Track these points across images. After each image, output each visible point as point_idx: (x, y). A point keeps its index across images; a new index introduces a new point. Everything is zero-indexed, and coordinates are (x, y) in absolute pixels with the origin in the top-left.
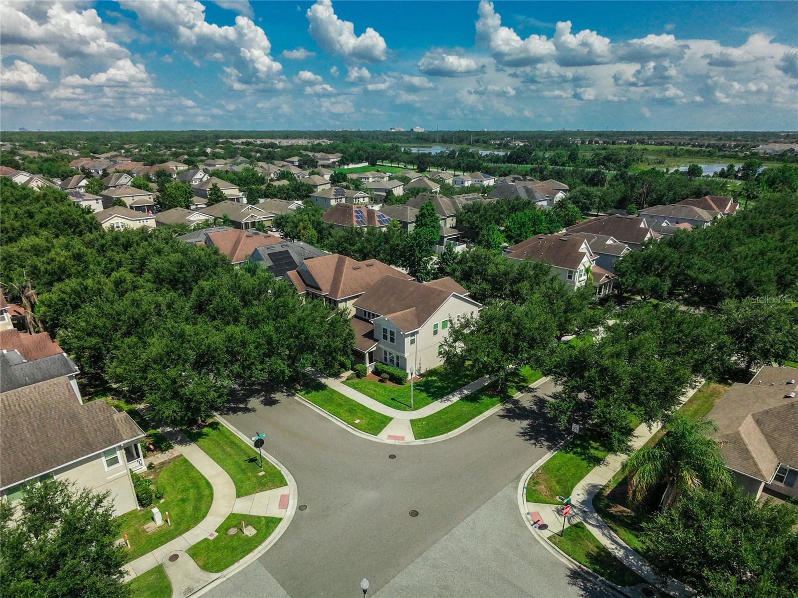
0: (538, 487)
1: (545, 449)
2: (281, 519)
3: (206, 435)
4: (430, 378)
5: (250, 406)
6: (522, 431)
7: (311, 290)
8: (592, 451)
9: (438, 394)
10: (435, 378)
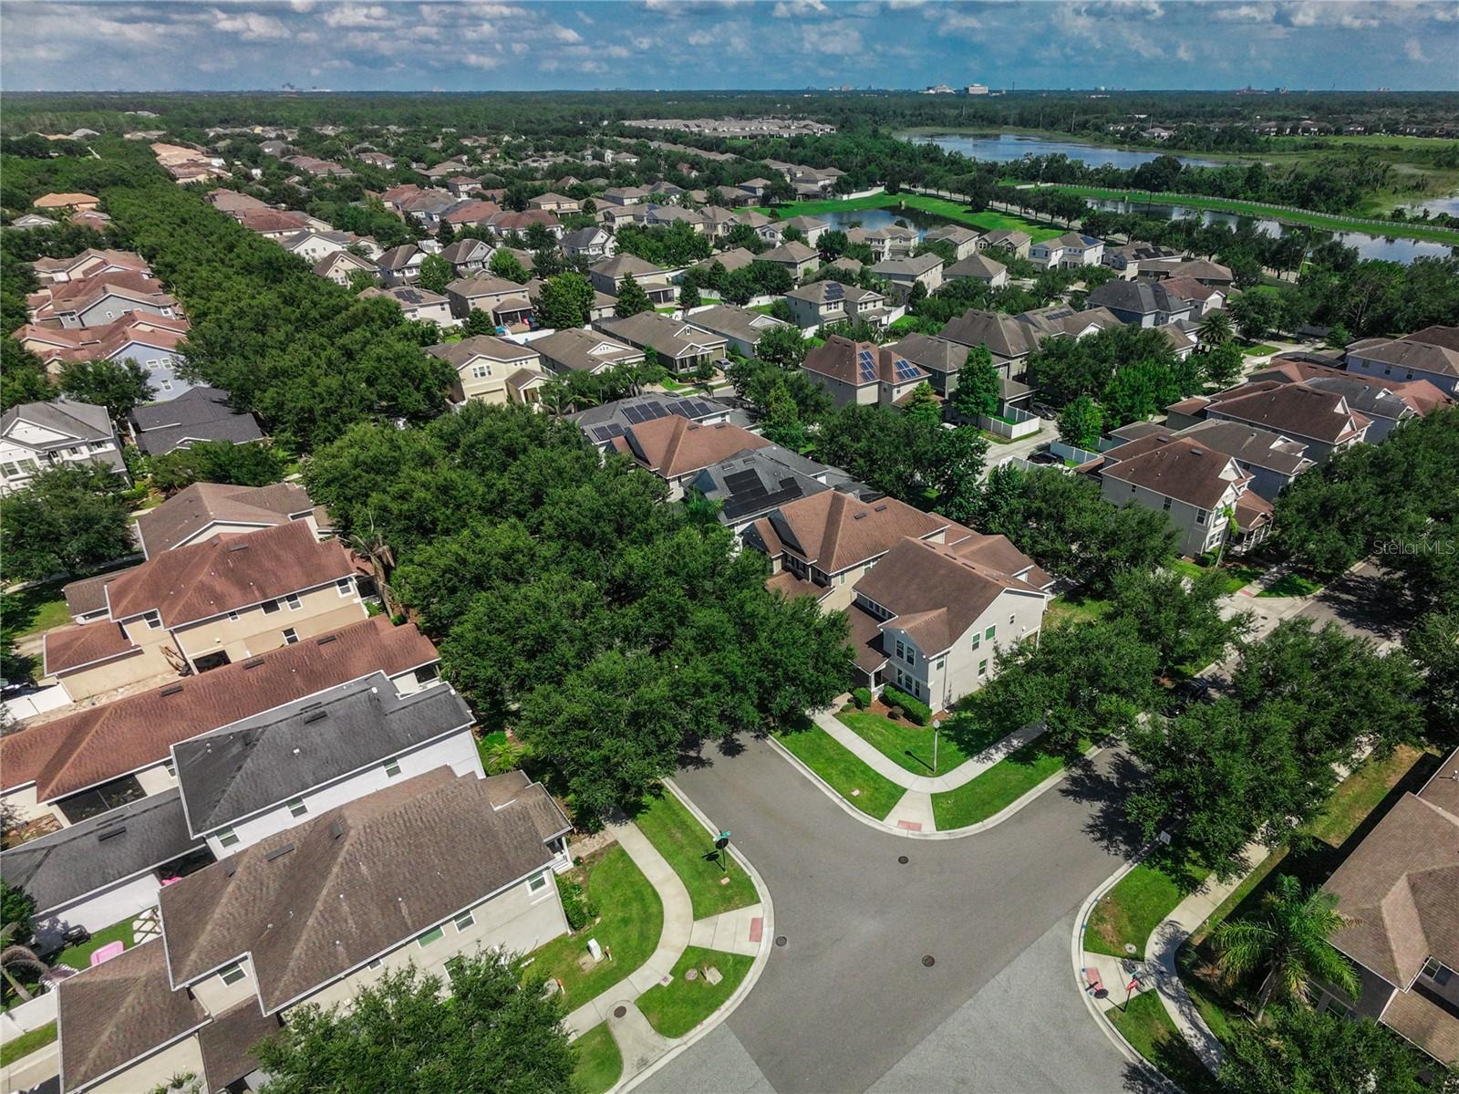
0: (1101, 927)
1: (1120, 858)
2: (753, 959)
3: (647, 807)
4: (963, 715)
5: (704, 755)
6: (1091, 822)
7: (791, 553)
8: (1188, 866)
9: (973, 745)
10: (969, 714)
